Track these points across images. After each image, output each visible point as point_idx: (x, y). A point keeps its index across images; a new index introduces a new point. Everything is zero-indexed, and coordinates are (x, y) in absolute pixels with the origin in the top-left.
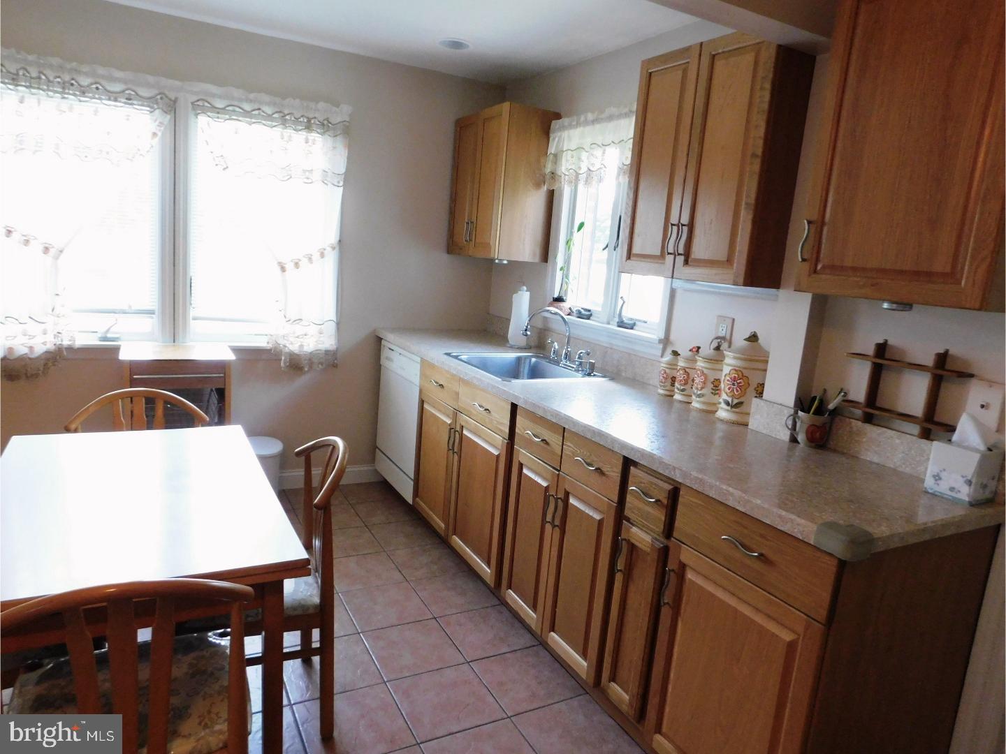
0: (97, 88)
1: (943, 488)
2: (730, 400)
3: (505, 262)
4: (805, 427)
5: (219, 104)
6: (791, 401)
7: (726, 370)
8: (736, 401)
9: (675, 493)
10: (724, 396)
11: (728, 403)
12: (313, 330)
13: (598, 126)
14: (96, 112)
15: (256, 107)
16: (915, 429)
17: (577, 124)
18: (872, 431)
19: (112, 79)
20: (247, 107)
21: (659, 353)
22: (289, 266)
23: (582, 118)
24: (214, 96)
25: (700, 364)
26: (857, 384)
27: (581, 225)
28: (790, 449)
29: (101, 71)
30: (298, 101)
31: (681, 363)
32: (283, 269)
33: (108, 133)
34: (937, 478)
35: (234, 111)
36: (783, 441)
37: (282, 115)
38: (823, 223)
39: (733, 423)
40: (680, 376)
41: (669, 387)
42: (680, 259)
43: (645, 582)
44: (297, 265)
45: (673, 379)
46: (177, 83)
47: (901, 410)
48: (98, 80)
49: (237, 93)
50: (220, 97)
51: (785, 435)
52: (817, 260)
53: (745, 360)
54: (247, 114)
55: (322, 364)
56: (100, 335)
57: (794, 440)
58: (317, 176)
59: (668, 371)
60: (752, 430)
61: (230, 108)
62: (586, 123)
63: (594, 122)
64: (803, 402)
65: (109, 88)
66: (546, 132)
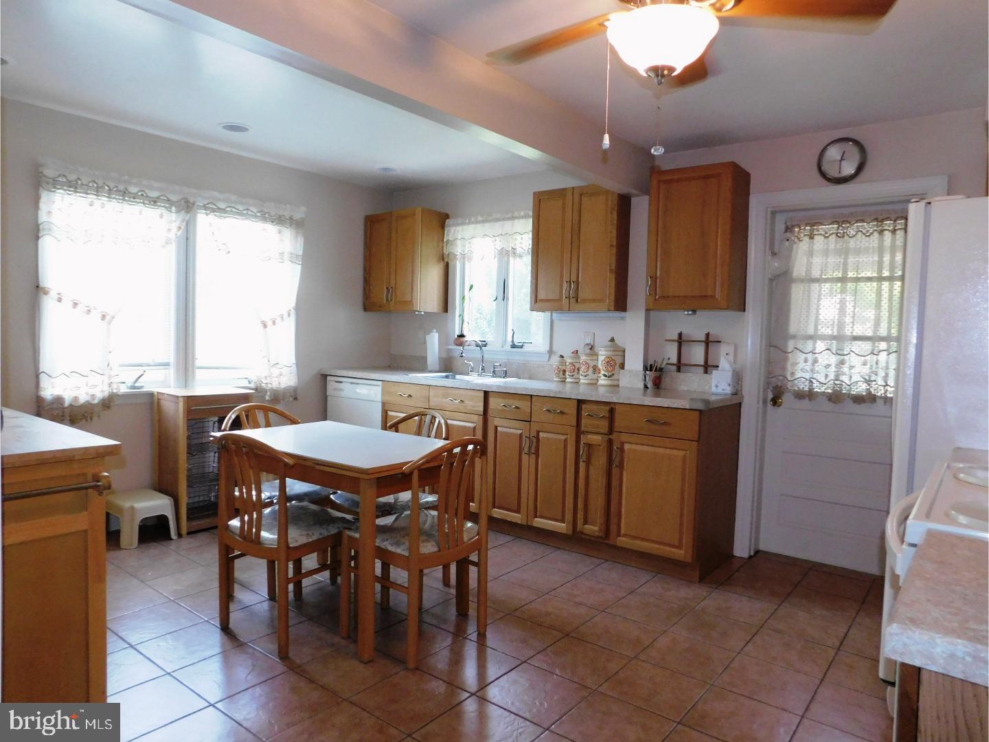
0: (142, 195)
1: (720, 390)
2: (606, 374)
3: (423, 313)
4: (651, 378)
5: (222, 205)
6: (641, 368)
7: (601, 358)
8: (610, 374)
9: (612, 411)
10: (603, 372)
11: (605, 376)
12: (285, 371)
13: (487, 224)
14: (140, 212)
15: (246, 208)
16: (701, 370)
17: (469, 222)
18: (681, 376)
19: (151, 188)
20: (240, 207)
21: (547, 359)
22: (269, 323)
23: (473, 219)
24: (219, 200)
25: (583, 358)
26: (671, 353)
27: (471, 287)
28: (645, 391)
29: (145, 182)
30: (273, 204)
31: (569, 361)
32: (265, 326)
33: (149, 228)
34: (717, 386)
35: (231, 211)
36: (639, 388)
37: (262, 213)
38: (656, 278)
39: (610, 386)
40: (568, 368)
41: (561, 375)
42: (573, 301)
43: (600, 461)
44: (274, 323)
45: (564, 371)
46: (194, 191)
47: (693, 363)
48: (144, 189)
49: (234, 198)
50: (223, 201)
51: (641, 385)
52: (656, 294)
53: (613, 351)
54: (240, 214)
55: (292, 396)
56: (129, 385)
57: (646, 387)
58: (286, 256)
59: (560, 367)
60: (623, 387)
61: (228, 209)
62: (477, 222)
63: (483, 222)
64: (648, 368)
65: (149, 195)
66: (443, 226)
